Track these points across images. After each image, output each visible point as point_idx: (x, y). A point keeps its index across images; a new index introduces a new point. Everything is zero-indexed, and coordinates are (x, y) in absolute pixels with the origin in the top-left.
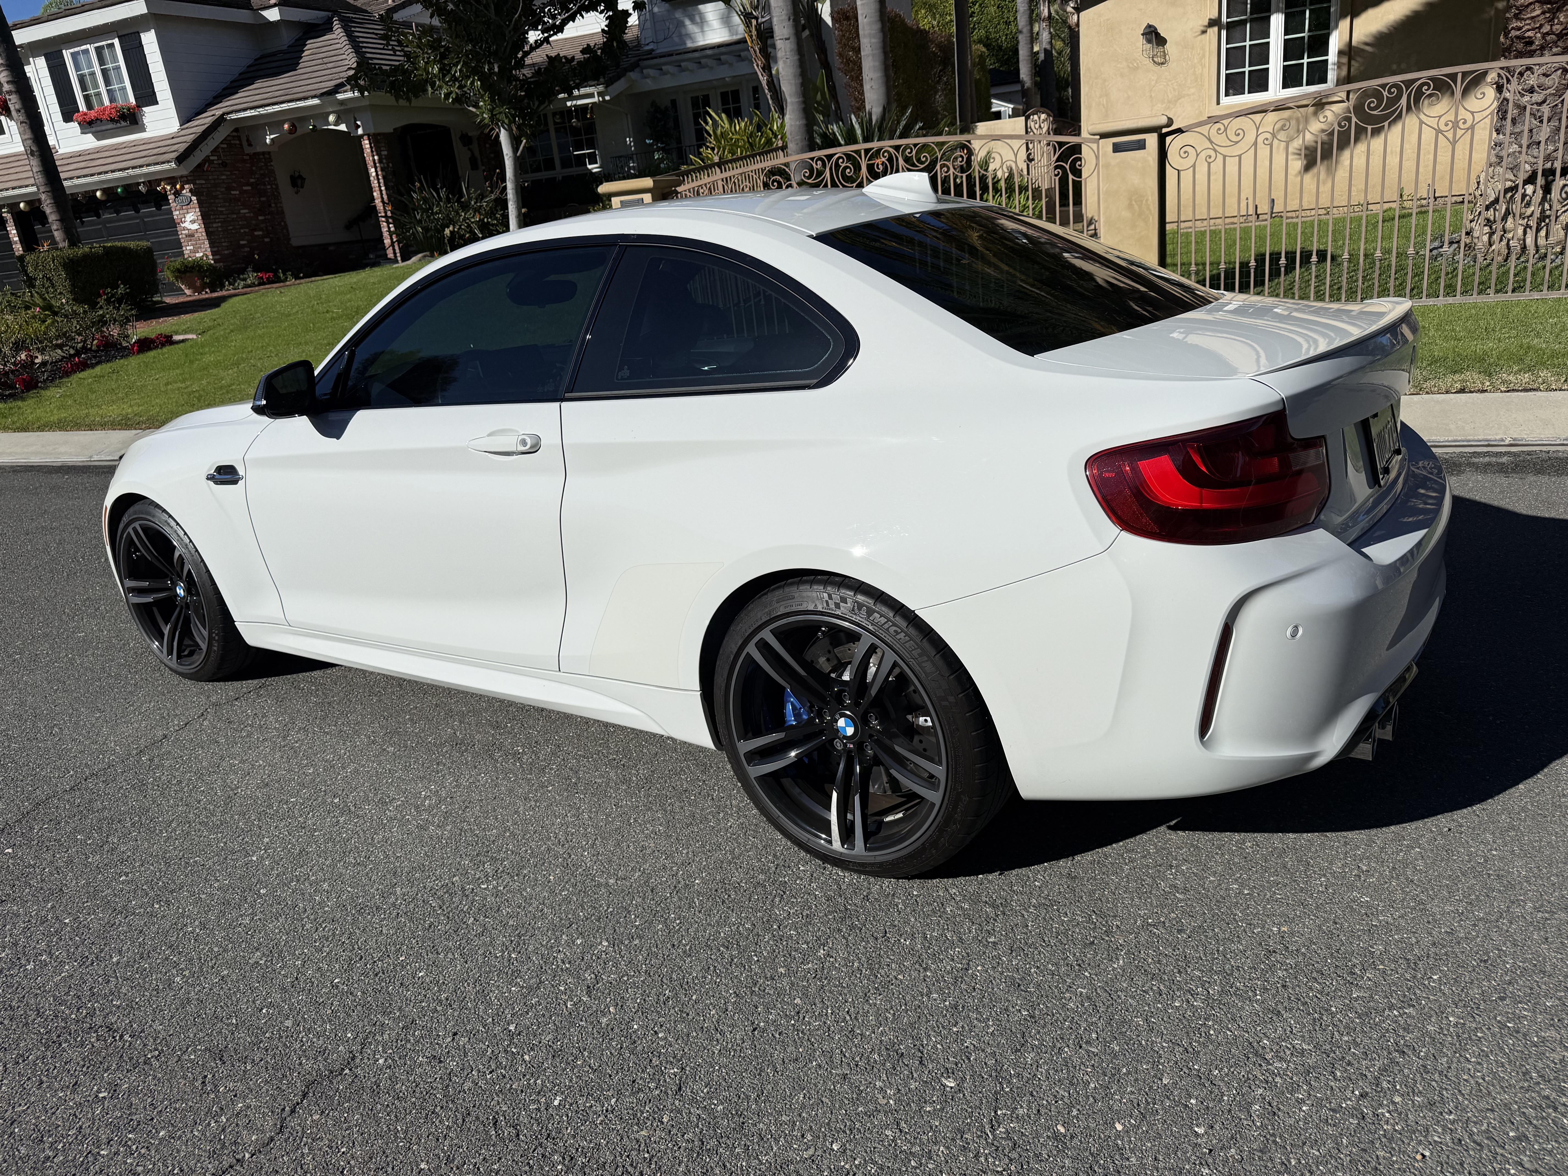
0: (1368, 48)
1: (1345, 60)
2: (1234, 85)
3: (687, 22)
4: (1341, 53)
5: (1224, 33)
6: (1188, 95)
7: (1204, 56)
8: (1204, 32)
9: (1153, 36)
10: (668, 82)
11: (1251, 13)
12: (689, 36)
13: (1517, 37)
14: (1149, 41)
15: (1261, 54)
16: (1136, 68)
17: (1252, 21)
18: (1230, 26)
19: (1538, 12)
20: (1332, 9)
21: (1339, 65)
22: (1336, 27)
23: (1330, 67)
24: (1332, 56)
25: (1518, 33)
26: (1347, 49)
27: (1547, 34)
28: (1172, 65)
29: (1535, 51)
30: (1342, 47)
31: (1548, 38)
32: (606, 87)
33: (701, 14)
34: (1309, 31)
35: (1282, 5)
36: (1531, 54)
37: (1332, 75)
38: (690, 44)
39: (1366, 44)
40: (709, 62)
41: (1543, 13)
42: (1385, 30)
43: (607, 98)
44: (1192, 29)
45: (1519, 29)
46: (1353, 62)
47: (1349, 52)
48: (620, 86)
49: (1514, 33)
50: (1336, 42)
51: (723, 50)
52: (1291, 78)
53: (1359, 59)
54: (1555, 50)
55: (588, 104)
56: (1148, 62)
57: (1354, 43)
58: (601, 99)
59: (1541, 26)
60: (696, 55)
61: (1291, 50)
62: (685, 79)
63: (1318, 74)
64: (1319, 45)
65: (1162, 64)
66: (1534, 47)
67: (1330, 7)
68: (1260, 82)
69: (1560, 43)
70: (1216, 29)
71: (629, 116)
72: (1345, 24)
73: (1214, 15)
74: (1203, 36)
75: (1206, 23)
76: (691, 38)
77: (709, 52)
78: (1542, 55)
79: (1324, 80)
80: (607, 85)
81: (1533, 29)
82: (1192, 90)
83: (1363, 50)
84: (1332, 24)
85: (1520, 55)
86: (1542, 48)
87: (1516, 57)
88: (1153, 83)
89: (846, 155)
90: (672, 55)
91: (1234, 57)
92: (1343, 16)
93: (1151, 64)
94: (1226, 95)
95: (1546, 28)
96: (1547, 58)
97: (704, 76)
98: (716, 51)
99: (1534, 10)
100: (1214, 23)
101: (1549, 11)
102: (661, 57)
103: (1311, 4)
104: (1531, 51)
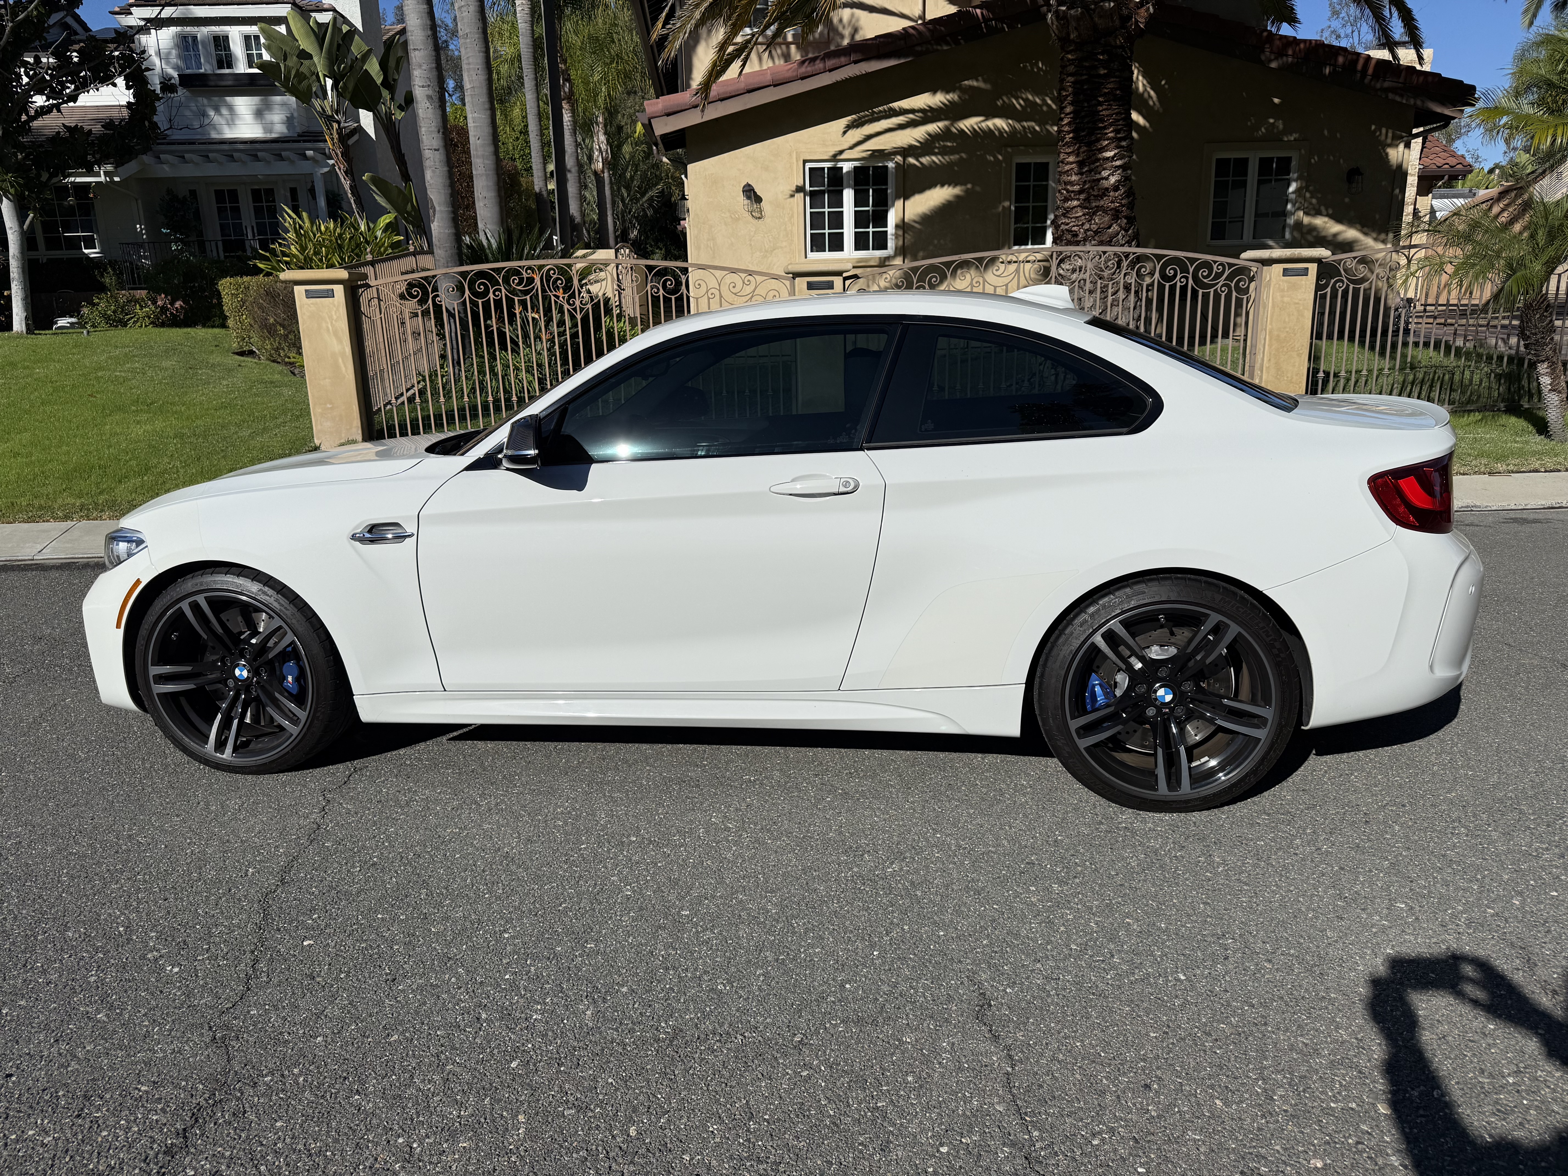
0: (917, 225)
1: (900, 233)
2: (817, 244)
3: (212, 113)
4: (897, 226)
5: (808, 199)
6: (781, 247)
7: (792, 216)
8: (792, 196)
9: (750, 192)
10: (188, 171)
11: (828, 186)
12: (214, 127)
13: (1067, 230)
14: (749, 198)
15: (837, 220)
16: (738, 219)
17: (829, 192)
18: (812, 194)
19: (1080, 214)
20: (889, 191)
21: (896, 236)
22: (893, 205)
23: (889, 237)
24: (891, 229)
25: (1067, 227)
26: (901, 224)
27: (1088, 230)
28: (767, 220)
29: (1080, 241)
30: (898, 222)
31: (1088, 233)
32: (115, 168)
33: (231, 108)
34: (873, 206)
35: (852, 182)
36: (1077, 243)
37: (891, 244)
38: (214, 135)
39: (915, 221)
40: (243, 156)
41: (1084, 215)
42: (928, 213)
43: (117, 179)
44: (782, 192)
45: (1068, 224)
46: (906, 235)
47: (902, 226)
48: (132, 167)
49: (1063, 227)
50: (893, 218)
51: (257, 146)
52: (861, 243)
53: (911, 233)
54: (1093, 242)
55: (91, 183)
56: (747, 215)
57: (906, 220)
58: (108, 179)
59: (1083, 224)
60: (225, 147)
61: (860, 220)
62: (211, 170)
63: (881, 242)
64: (880, 219)
65: (759, 218)
66: (1079, 239)
67: (887, 189)
68: (837, 244)
69: (1096, 238)
70: (802, 194)
71: (140, 201)
72: (899, 203)
73: (800, 183)
74: (792, 199)
75: (794, 189)
76: (215, 129)
77: (241, 146)
78: (1085, 245)
79: (885, 247)
80: (118, 165)
81: (1077, 226)
82: (784, 244)
83: (913, 227)
84: (890, 203)
85: (1069, 243)
86: (1085, 240)
87: (1067, 245)
88: (752, 234)
89: (557, 267)
90: (194, 143)
91: (816, 220)
92: (898, 197)
93: (750, 217)
94: (812, 251)
95: (1087, 226)
96: (1088, 248)
97: (233, 170)
98: (248, 146)
99: (1077, 212)
100: (800, 189)
101: (1087, 214)
102: (179, 144)
103: (873, 185)
104: (1077, 241)
